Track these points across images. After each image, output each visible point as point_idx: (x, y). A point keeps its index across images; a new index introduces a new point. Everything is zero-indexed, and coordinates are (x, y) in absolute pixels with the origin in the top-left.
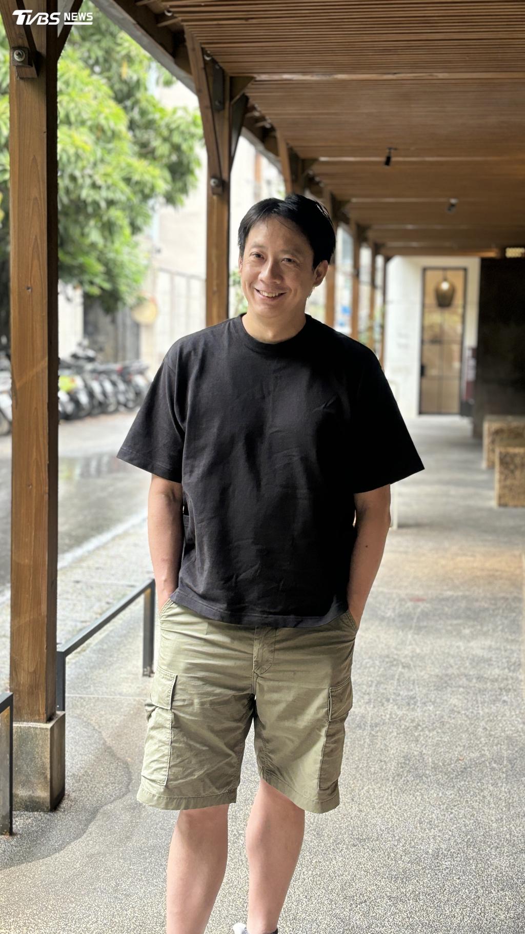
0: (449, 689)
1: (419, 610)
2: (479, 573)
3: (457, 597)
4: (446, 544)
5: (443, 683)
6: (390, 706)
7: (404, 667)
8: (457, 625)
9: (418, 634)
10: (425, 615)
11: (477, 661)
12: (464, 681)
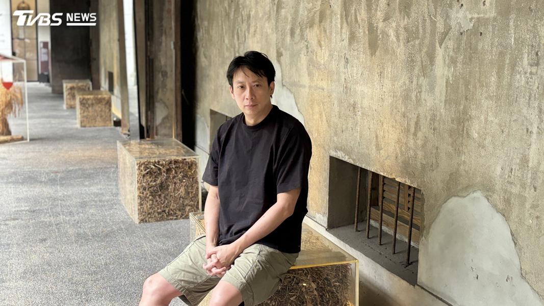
0: (87, 207)
1: (59, 176)
2: (83, 158)
3: (76, 170)
4: (60, 146)
5: (84, 205)
6: (61, 216)
7: (61, 201)
8: (81, 181)
9: (63, 187)
10: (62, 178)
11: (97, 195)
12: (94, 203)
